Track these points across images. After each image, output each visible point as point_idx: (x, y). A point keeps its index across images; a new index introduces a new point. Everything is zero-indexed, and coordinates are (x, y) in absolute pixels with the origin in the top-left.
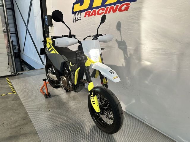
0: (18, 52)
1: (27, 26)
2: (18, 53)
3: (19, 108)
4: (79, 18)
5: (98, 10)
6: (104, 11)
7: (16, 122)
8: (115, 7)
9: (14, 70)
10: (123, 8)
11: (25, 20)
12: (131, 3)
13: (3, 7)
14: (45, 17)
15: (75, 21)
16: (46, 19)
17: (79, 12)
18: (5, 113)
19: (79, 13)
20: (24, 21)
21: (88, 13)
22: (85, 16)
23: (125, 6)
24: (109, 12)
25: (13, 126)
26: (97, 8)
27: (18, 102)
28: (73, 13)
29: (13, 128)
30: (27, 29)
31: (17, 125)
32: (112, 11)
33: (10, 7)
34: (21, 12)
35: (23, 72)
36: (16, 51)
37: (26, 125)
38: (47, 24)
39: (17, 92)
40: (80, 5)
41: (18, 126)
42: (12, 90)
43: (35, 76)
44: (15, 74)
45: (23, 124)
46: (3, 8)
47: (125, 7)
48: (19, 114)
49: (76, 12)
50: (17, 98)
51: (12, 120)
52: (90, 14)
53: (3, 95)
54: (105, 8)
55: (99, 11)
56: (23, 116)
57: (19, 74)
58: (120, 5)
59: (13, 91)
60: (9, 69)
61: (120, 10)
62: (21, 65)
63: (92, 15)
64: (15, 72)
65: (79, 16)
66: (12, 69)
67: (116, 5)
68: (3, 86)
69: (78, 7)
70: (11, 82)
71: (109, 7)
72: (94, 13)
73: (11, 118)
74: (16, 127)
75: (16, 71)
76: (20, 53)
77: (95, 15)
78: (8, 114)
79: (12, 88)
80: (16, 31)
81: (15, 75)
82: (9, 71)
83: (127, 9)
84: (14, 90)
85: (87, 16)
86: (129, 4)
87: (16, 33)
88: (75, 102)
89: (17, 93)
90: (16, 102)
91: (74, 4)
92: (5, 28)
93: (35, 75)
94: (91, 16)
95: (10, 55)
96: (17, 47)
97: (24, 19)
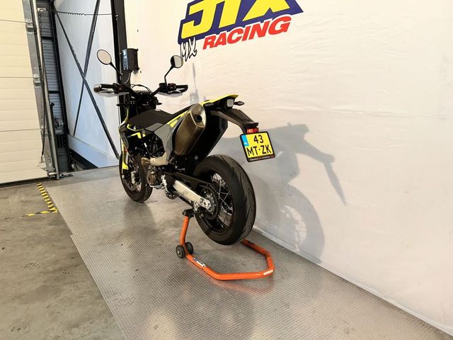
0: (63, 133)
1: (83, 74)
2: (63, 135)
3: (62, 238)
4: (192, 52)
5: (229, 33)
6: (242, 35)
7: (55, 262)
8: (262, 25)
9: (54, 166)
10: (278, 27)
11: (79, 62)
12: (293, 17)
13: (35, 31)
14: (122, 53)
15: (184, 58)
16: (125, 57)
17: (192, 38)
18: (33, 247)
19: (192, 41)
20: (78, 65)
21: (210, 41)
22: (205, 48)
23: (282, 22)
24: (252, 37)
25: (50, 269)
26: (228, 28)
27: (61, 227)
28: (181, 41)
29: (50, 272)
30: (85, 82)
31: (57, 266)
32: (256, 34)
33: (49, 35)
34: (72, 44)
35: (73, 173)
36: (59, 131)
37: (77, 268)
38: (126, 66)
39: (60, 210)
40: (195, 25)
41: (61, 269)
42: (49, 206)
43: (99, 181)
44: (56, 175)
45: (71, 266)
46: (36, 34)
47: (282, 26)
48: (64, 248)
49: (186, 40)
50: (58, 220)
51: (48, 259)
52: (215, 42)
53: (30, 215)
54: (244, 29)
55: (231, 35)
56: (70, 252)
57: (63, 177)
58: (271, 21)
59: (50, 208)
60: (44, 165)
61: (273, 32)
62: (70, 162)
63: (218, 43)
64: (55, 171)
65: (192, 47)
66: (50, 165)
67: (265, 21)
68: (30, 198)
69: (190, 30)
70: (48, 191)
71: (252, 25)
72: (221, 40)
73: (47, 255)
74: (55, 271)
75: (57, 170)
76: (69, 136)
77: (224, 43)
78: (40, 248)
79: (49, 203)
80: (59, 88)
81: (54, 178)
82: (44, 169)
83: (285, 28)
84: (53, 207)
85: (208, 46)
86: (289, 19)
87: (61, 92)
88: (178, 229)
89: (58, 212)
90: (56, 227)
91: (183, 22)
92: (37, 76)
93: (98, 179)
94: (216, 46)
95: (46, 133)
96: (61, 123)
97: (77, 59)
